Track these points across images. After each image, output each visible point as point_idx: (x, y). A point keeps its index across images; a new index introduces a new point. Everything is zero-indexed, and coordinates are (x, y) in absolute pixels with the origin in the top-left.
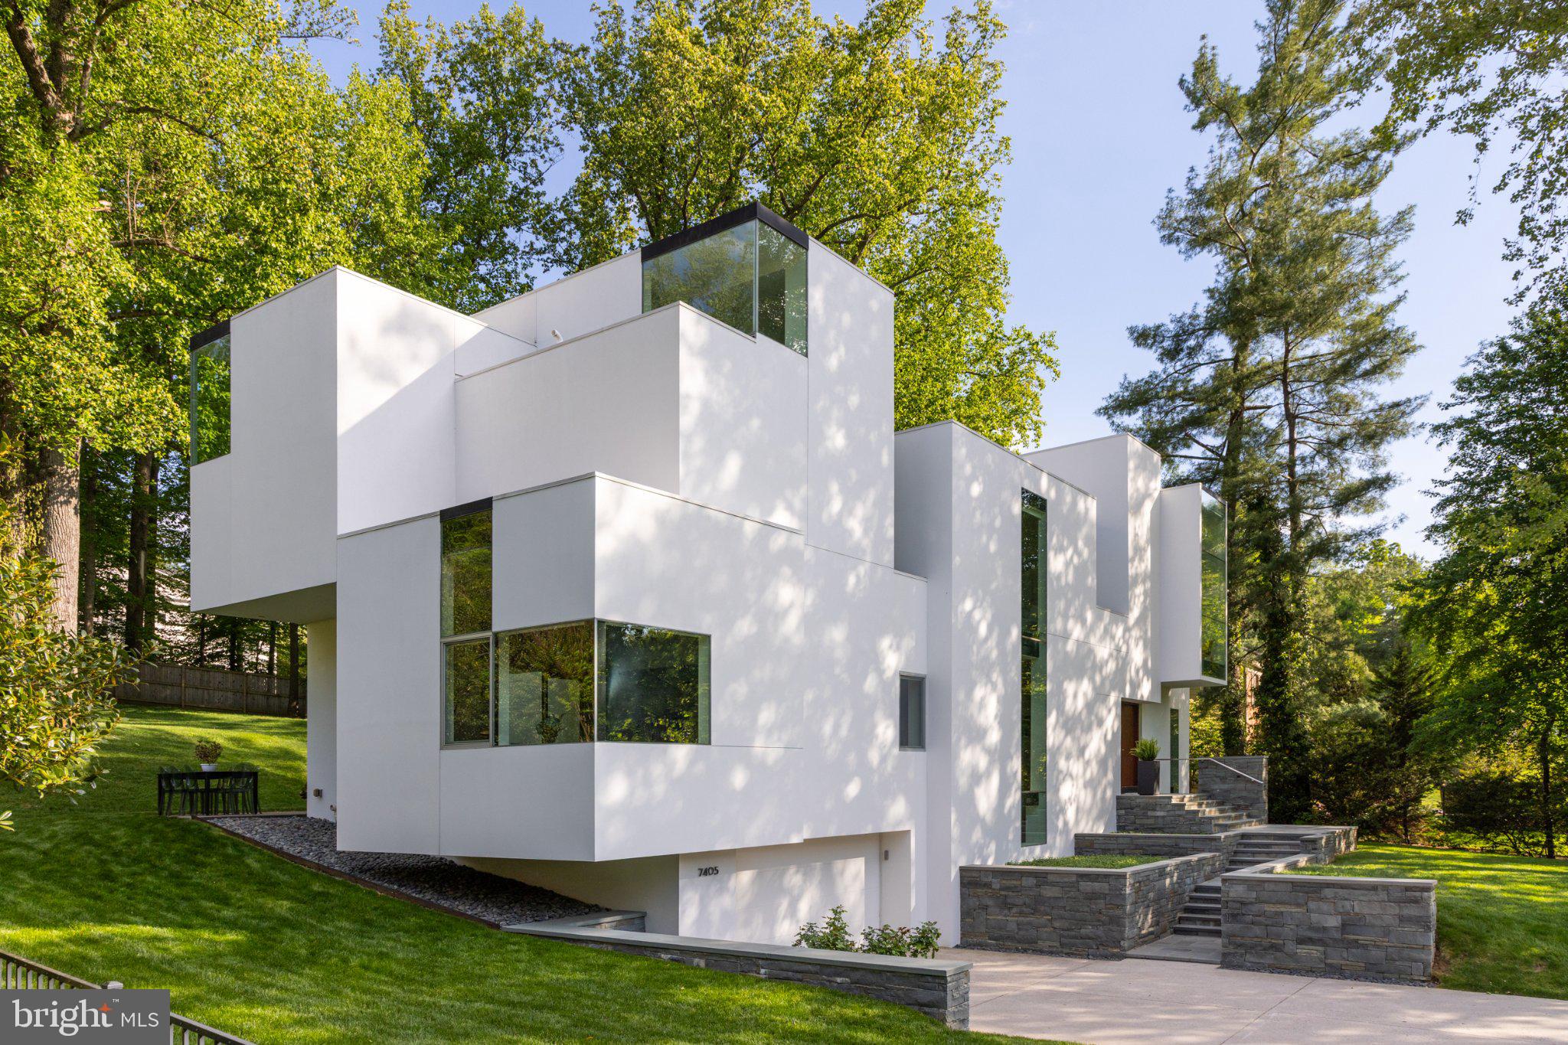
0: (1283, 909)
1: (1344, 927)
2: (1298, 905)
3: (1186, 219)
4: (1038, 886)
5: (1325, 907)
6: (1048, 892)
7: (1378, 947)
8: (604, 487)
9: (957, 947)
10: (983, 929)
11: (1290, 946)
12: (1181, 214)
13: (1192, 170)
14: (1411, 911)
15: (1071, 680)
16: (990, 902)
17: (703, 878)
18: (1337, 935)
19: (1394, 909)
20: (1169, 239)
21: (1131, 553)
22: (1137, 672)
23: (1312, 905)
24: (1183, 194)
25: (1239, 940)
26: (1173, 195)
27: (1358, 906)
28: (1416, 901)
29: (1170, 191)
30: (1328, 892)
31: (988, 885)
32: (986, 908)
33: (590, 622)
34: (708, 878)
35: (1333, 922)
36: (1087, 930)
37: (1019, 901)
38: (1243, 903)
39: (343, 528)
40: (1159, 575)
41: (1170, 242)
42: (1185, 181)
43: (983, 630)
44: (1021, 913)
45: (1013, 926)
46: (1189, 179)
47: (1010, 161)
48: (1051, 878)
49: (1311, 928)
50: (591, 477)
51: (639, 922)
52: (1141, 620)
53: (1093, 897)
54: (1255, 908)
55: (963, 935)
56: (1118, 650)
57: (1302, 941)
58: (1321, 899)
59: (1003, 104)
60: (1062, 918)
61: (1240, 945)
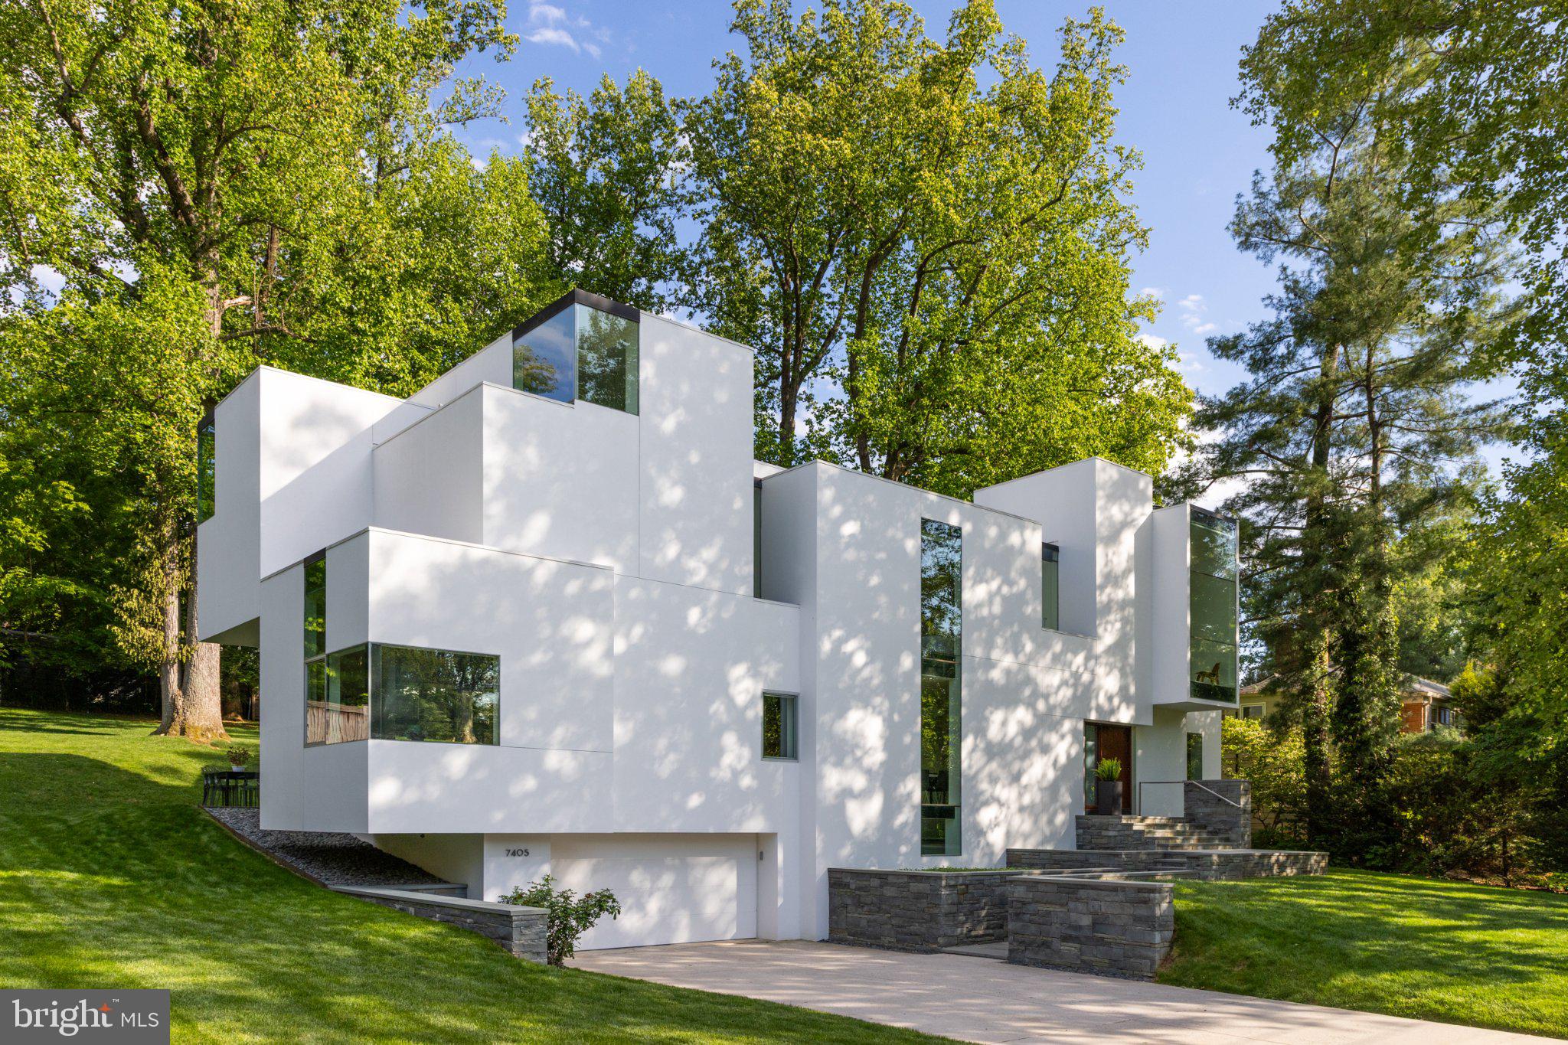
0: (1051, 908)
1: (1095, 924)
2: (1062, 905)
3: (1257, 224)
4: (881, 886)
5: (1081, 906)
6: (889, 892)
7: (1117, 944)
8: (378, 537)
9: (823, 941)
10: (844, 926)
11: (1057, 944)
12: (1252, 219)
13: (1257, 173)
14: (1142, 911)
15: (997, 708)
16: (849, 901)
17: (511, 858)
18: (1089, 933)
19: (1129, 910)
20: (1245, 245)
21: (1099, 580)
22: (1110, 699)
23: (1072, 905)
24: (1249, 197)
25: (1019, 937)
26: (1242, 200)
27: (1103, 907)
28: (1146, 902)
29: (1239, 196)
30: (1082, 893)
31: (847, 886)
32: (845, 906)
33: (366, 644)
34: (518, 859)
35: (1086, 921)
36: (915, 928)
37: (868, 900)
38: (1024, 904)
39: (263, 575)
40: (1145, 603)
41: (1247, 248)
42: (1251, 186)
43: (860, 659)
44: (870, 912)
45: (864, 923)
46: (1255, 183)
47: (1141, 166)
48: (891, 879)
49: (1070, 927)
50: (366, 531)
51: (463, 891)
52: (1118, 648)
53: (919, 896)
54: (1031, 908)
55: (831, 931)
56: (1076, 676)
57: (1066, 939)
58: (1078, 899)
59: (1113, 113)
60: (897, 916)
61: (1022, 942)
